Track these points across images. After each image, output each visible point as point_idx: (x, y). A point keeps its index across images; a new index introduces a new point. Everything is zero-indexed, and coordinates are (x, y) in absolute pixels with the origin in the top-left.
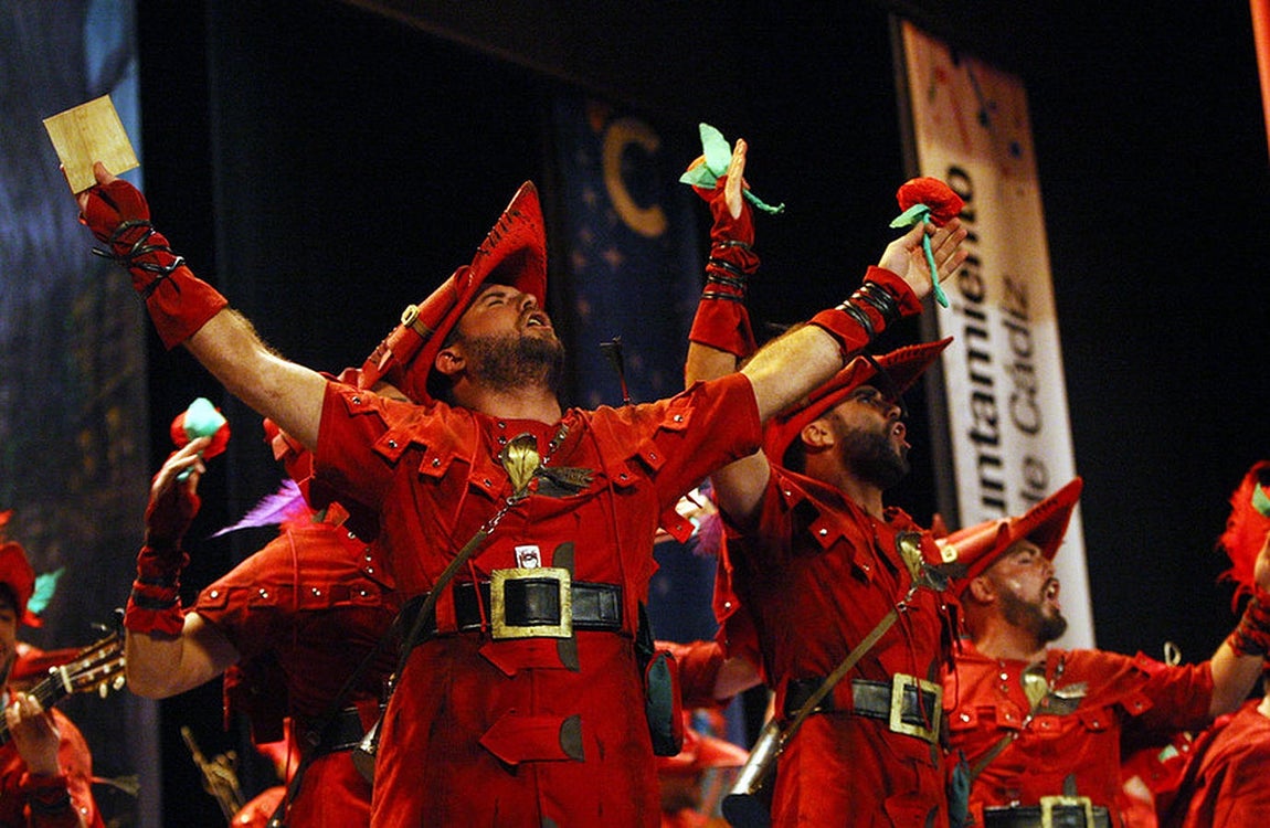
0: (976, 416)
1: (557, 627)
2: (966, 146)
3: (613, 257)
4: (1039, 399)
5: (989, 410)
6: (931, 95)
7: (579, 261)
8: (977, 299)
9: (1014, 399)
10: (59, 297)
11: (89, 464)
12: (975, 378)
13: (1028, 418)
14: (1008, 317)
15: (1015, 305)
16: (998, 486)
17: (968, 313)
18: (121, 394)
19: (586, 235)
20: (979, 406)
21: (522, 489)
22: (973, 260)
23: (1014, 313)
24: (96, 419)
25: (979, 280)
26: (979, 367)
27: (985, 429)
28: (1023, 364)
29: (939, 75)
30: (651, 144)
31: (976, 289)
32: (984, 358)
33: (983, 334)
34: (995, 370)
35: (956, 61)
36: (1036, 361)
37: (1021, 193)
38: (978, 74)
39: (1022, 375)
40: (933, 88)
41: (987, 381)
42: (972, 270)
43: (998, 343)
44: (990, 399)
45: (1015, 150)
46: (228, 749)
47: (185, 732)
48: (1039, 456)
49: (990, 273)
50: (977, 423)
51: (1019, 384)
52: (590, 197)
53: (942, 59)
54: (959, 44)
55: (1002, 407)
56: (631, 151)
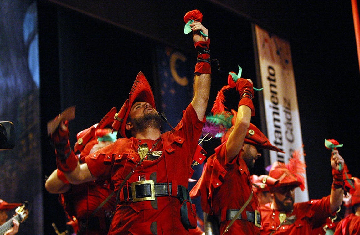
0: (276, 137)
1: (150, 197)
2: (273, 60)
3: (173, 91)
4: (294, 133)
5: (280, 135)
6: (263, 46)
7: (163, 93)
8: (276, 104)
9: (286, 132)
10: (16, 102)
11: (24, 149)
12: (276, 126)
13: (290, 138)
14: (284, 109)
15: (287, 105)
16: (282, 157)
17: (274, 108)
18: (33, 130)
19: (165, 85)
20: (277, 134)
21: (143, 159)
22: (275, 93)
23: (287, 108)
24: (26, 136)
25: (277, 98)
26: (277, 123)
27: (278, 141)
28: (289, 122)
29: (266, 40)
30: (184, 59)
31: (276, 101)
32: (278, 120)
33: (278, 114)
34: (282, 124)
35: (270, 36)
36: (293, 121)
37: (288, 74)
38: (276, 40)
39: (289, 126)
40: (264, 44)
41: (279, 127)
42: (275, 95)
43: (282, 116)
44: (280, 132)
45: (287, 62)
46: (65, 230)
47: (53, 225)
48: (293, 148)
49: (280, 96)
50: (276, 139)
51: (288, 128)
52: (166, 74)
53: (266, 35)
54: (271, 31)
55: (283, 135)
56: (178, 61)
